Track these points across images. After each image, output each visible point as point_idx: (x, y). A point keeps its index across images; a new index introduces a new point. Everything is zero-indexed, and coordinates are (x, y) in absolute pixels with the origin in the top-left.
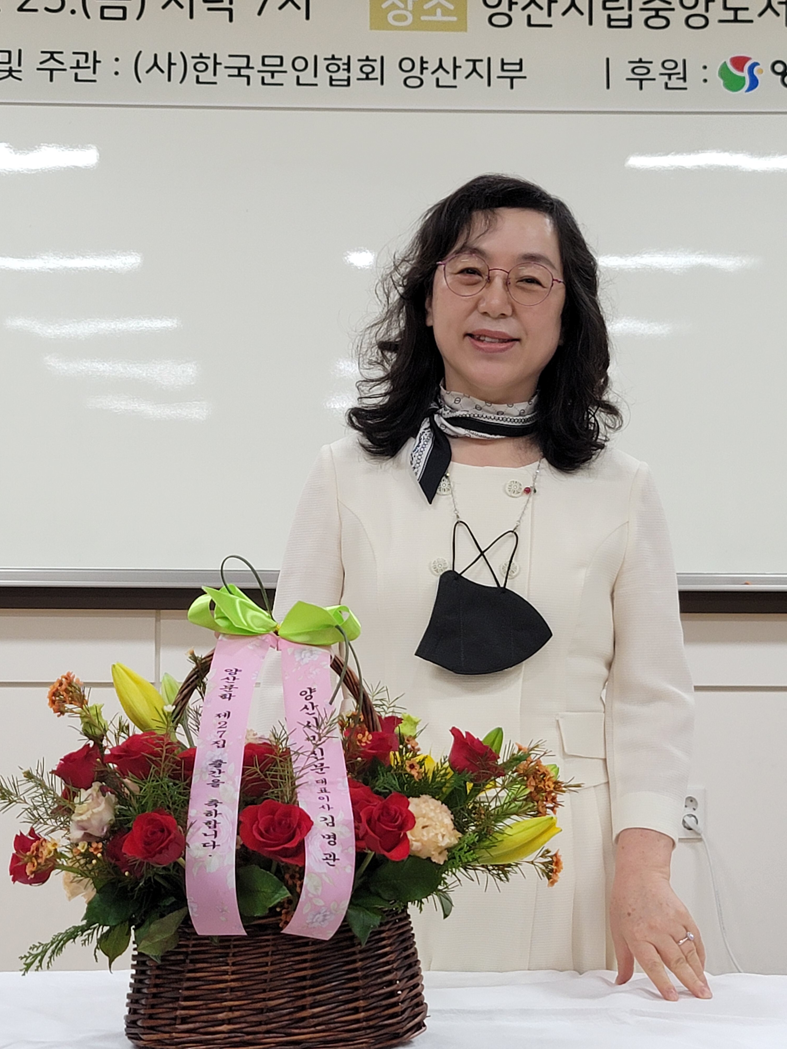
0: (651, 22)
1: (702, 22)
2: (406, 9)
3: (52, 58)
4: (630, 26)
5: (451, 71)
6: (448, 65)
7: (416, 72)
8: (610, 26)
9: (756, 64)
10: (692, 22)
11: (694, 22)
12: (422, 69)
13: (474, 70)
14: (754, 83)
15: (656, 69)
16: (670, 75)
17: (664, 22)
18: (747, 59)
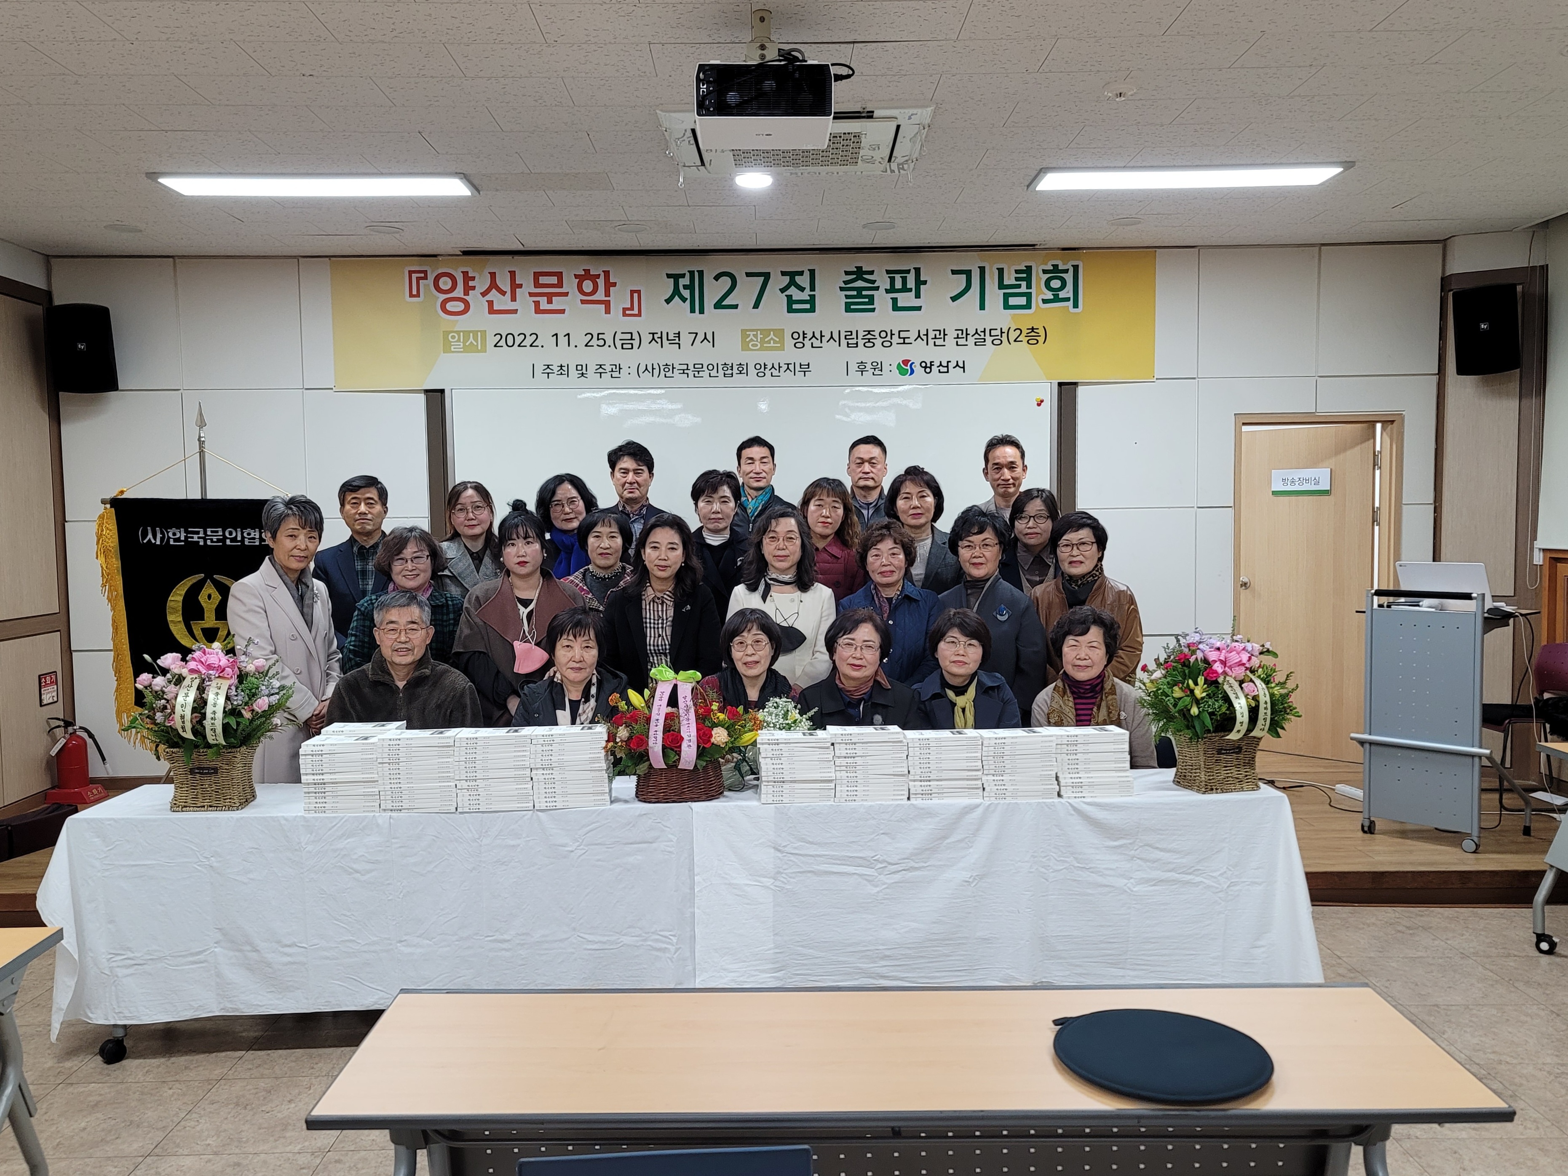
0: (867, 345)
1: (889, 344)
2: (757, 341)
3: (601, 367)
4: (857, 347)
5: (778, 368)
6: (777, 367)
7: (762, 370)
8: (848, 347)
9: (913, 363)
10: (885, 344)
11: (886, 344)
12: (765, 368)
13: (788, 368)
14: (912, 372)
15: (869, 366)
16: (875, 369)
17: (872, 345)
18: (909, 361)
